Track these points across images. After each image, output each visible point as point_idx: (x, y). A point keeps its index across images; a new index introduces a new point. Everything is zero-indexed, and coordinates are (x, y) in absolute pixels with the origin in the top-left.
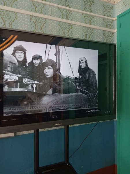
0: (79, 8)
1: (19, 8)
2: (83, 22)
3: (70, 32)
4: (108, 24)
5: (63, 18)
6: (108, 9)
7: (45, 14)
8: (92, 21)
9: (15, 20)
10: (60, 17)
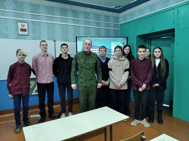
0: (103, 21)
1: (80, 24)
2: (105, 27)
4: (116, 26)
6: (116, 19)
7: (90, 25)
8: (109, 26)
10: (95, 26)
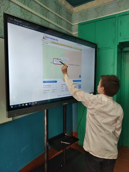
0: (53, 9)
2: (55, 22)
4: (69, 27)
5: (43, 15)
6: (69, 16)
8: (60, 22)
9: (8, 7)
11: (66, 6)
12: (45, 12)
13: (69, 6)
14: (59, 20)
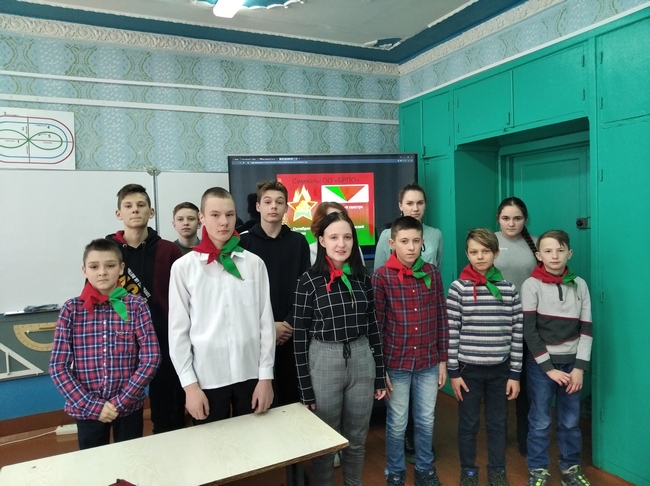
0: (337, 94)
1: (250, 109)
2: (345, 116)
3: (324, 133)
4: (389, 111)
5: (313, 113)
6: (387, 87)
7: (287, 112)
10: (308, 113)
11: (374, 72)
12: (316, 106)
13: (383, 69)
14: (353, 108)
